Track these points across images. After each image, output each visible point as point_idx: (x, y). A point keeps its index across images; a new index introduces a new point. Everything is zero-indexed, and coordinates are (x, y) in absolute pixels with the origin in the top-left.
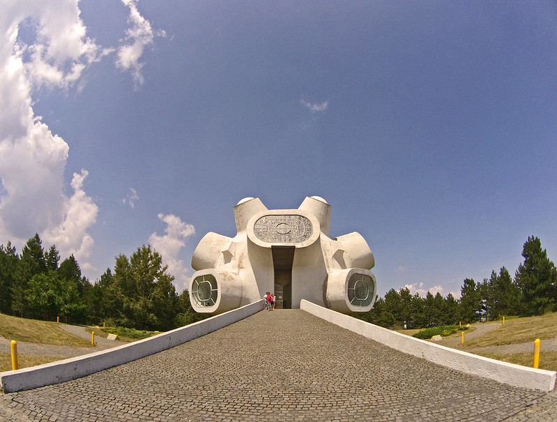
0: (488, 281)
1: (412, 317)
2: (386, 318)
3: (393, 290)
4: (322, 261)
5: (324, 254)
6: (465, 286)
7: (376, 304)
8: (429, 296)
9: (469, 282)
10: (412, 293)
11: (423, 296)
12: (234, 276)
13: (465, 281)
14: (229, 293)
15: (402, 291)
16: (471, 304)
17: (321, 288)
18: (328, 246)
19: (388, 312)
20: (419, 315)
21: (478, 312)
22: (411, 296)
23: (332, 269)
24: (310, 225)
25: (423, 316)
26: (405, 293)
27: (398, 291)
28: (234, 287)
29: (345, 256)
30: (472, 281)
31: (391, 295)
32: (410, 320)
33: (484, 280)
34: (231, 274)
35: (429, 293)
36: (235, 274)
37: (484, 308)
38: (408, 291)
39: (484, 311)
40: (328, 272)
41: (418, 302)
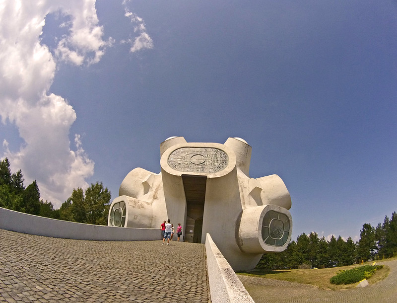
0: (382, 225)
1: (318, 257)
2: (297, 257)
3: (304, 234)
4: (238, 197)
5: (240, 191)
6: (363, 229)
7: (289, 246)
8: (333, 239)
9: (367, 227)
10: (320, 237)
11: (328, 239)
12: (146, 205)
13: (363, 226)
14: (137, 220)
15: (311, 235)
16: (368, 245)
17: (234, 224)
18: (246, 184)
19: (299, 252)
20: (324, 255)
21: (371, 252)
22: (318, 239)
23: (247, 206)
24: (226, 157)
25: (327, 256)
26: (314, 237)
27: (308, 235)
28: (143, 215)
29: (263, 195)
30: (369, 225)
31: (302, 238)
32: (317, 259)
33: (379, 225)
34: (143, 203)
35: (333, 237)
36: (148, 204)
37: (376, 248)
38: (316, 236)
39: (376, 251)
40: (243, 208)
41: (323, 244)
